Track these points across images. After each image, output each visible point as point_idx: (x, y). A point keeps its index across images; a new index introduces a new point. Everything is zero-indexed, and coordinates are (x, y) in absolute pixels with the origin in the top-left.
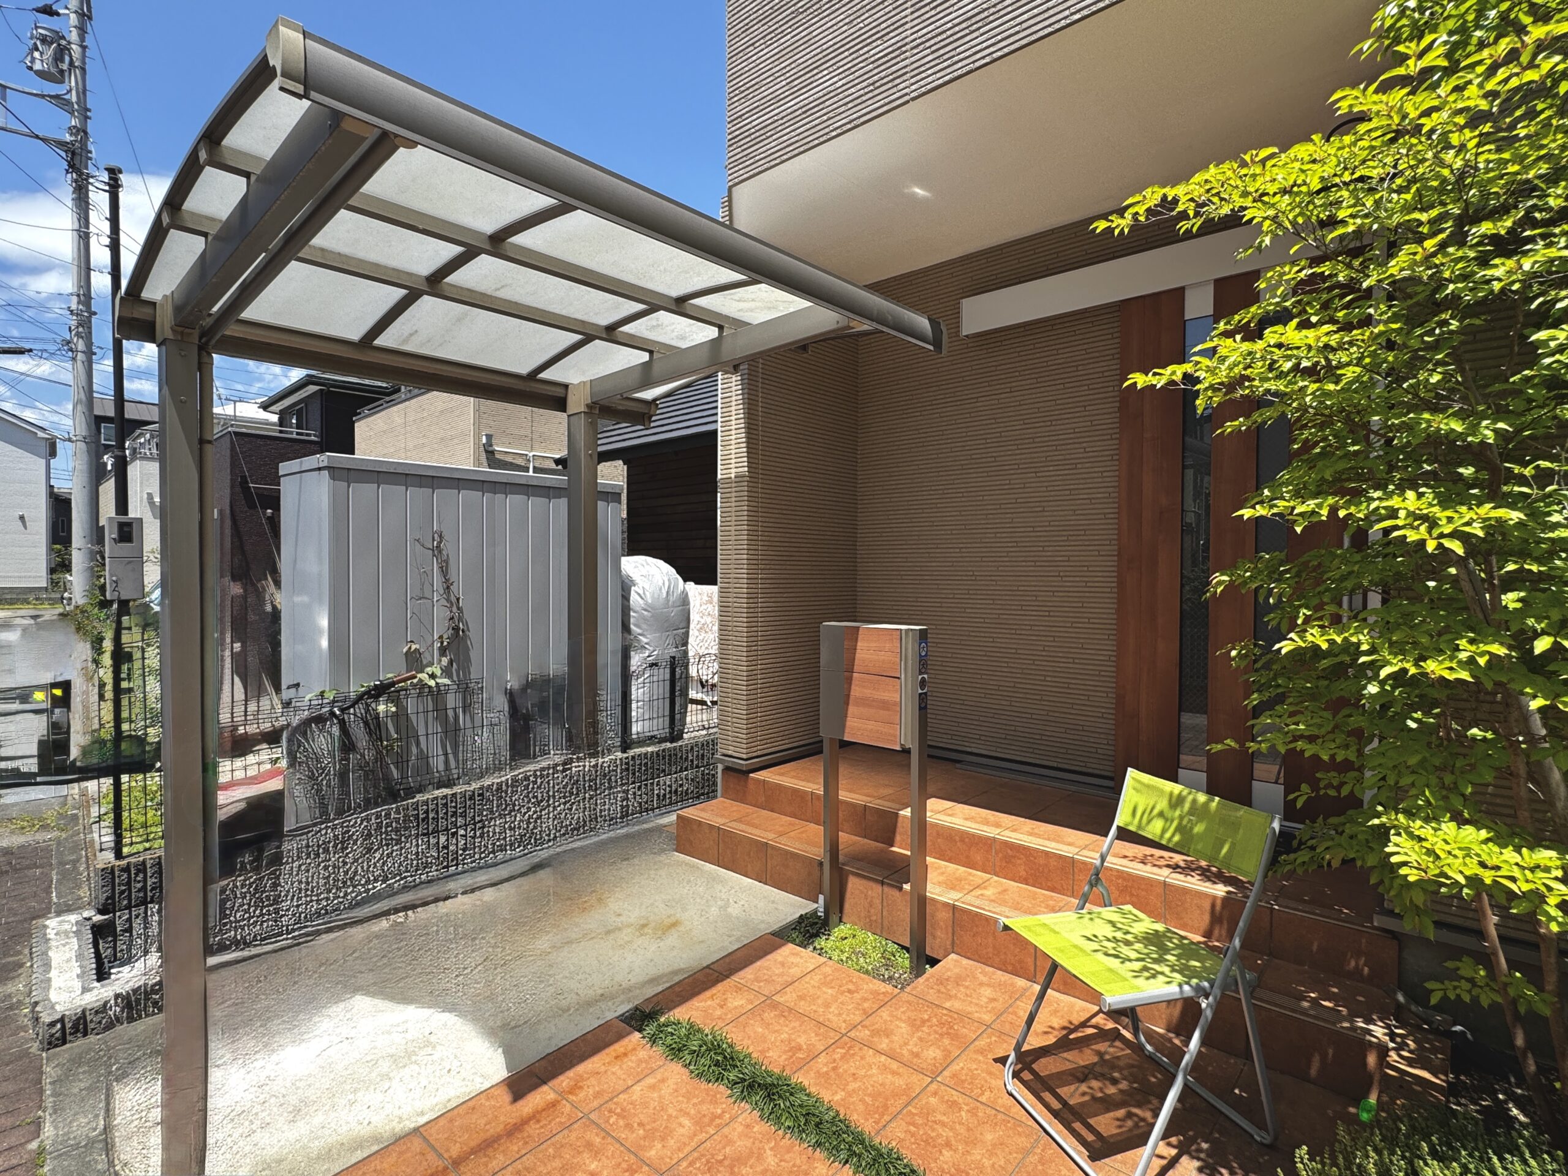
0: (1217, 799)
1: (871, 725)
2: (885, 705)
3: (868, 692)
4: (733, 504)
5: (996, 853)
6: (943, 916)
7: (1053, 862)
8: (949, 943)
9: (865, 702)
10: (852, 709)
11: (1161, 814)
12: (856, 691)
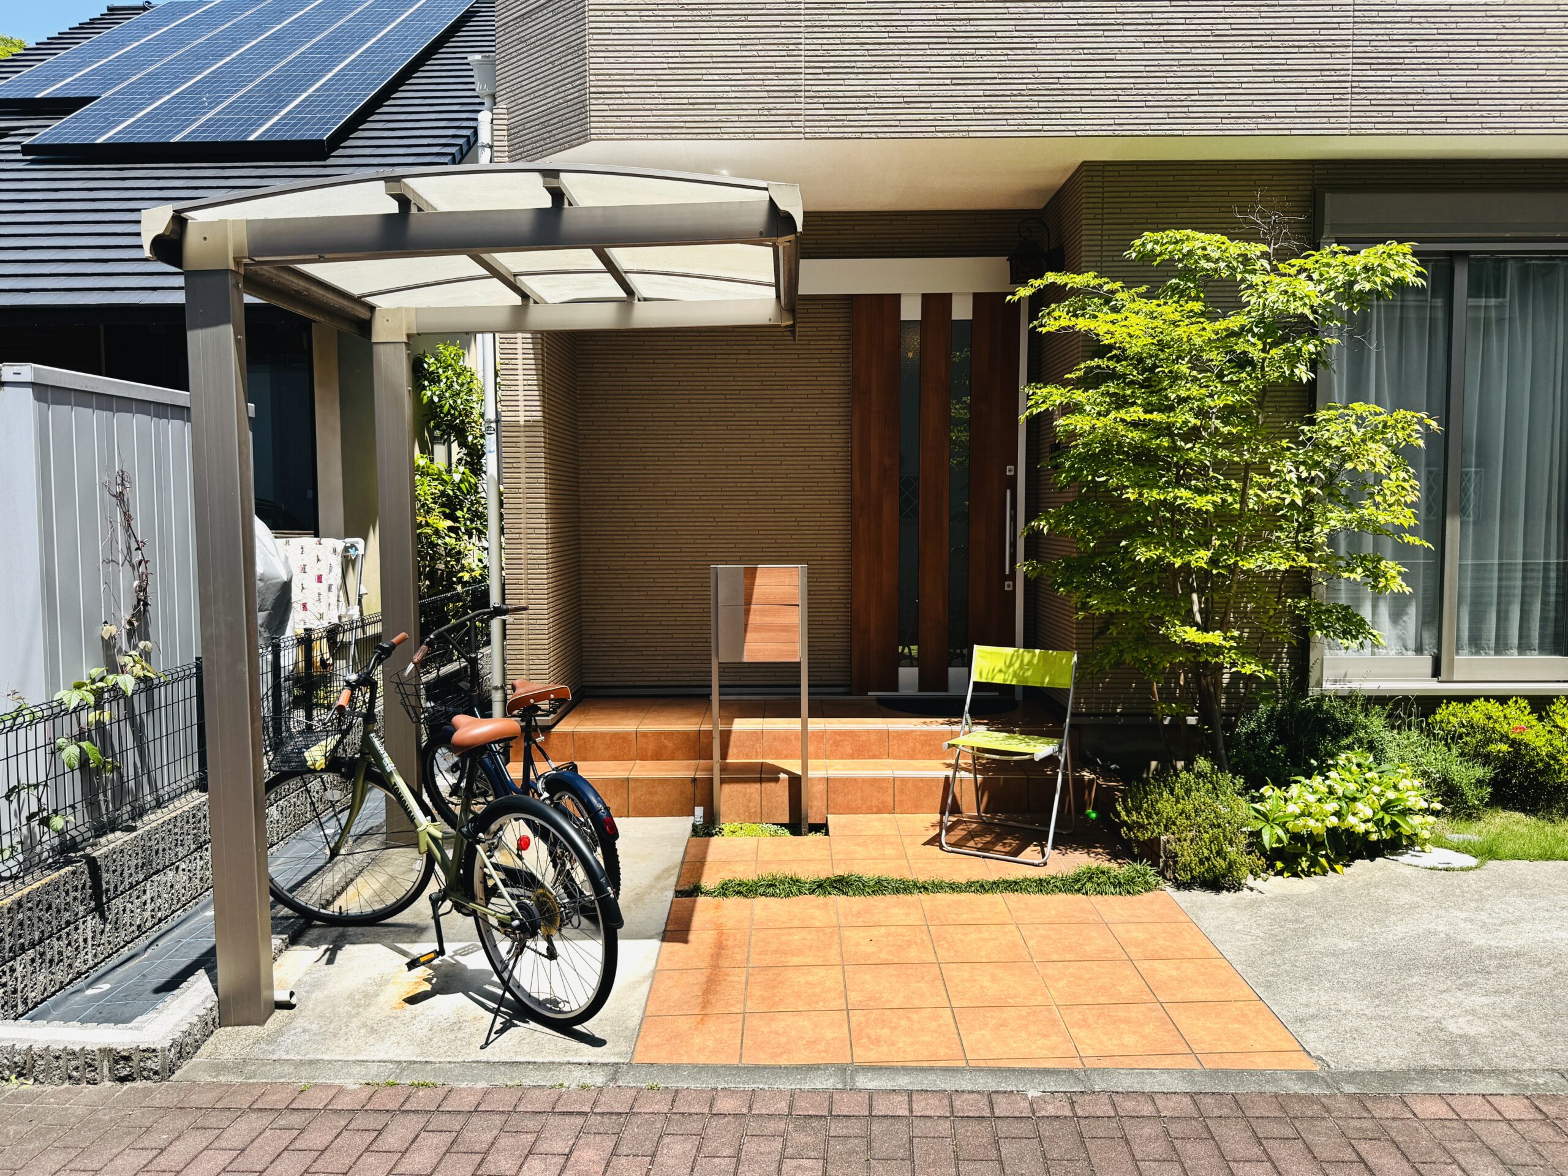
0: (1037, 651)
1: (772, 646)
2: (785, 628)
3: (767, 620)
4: (523, 450)
5: (828, 741)
6: (822, 787)
7: (873, 737)
8: (824, 808)
9: (761, 628)
10: (750, 636)
11: (1000, 671)
12: (754, 619)
